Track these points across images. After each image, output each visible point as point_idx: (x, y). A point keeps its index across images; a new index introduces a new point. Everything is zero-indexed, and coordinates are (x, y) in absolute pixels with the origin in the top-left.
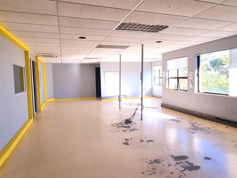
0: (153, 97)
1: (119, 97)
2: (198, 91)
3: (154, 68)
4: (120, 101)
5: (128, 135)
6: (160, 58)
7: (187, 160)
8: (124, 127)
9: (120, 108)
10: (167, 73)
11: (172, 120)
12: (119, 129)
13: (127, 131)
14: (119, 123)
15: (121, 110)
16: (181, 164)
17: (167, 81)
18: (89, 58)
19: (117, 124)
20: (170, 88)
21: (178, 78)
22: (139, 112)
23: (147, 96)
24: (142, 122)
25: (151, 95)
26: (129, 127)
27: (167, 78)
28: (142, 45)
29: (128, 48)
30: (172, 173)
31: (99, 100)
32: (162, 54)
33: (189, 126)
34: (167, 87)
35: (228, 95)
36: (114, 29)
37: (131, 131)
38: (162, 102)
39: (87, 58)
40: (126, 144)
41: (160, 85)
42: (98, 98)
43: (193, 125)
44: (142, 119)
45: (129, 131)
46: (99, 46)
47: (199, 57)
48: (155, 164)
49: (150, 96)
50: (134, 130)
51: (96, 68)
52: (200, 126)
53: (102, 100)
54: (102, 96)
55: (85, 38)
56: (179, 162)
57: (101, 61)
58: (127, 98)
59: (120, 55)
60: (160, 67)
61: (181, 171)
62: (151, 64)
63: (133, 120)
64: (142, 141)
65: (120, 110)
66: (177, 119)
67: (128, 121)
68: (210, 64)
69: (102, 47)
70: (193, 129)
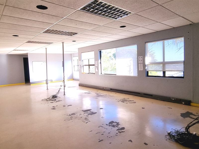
0: (73, 80)
1: (47, 81)
2: (101, 74)
3: (74, 58)
4: (47, 83)
5: (55, 104)
6: (77, 51)
7: (91, 111)
8: (52, 100)
9: (47, 89)
10: (82, 62)
11: (85, 93)
12: (48, 102)
13: (54, 103)
14: (48, 98)
15: (49, 90)
16: (87, 113)
17: (82, 68)
18: (18, 50)
19: (46, 99)
20: (84, 72)
21: (89, 65)
22: (62, 90)
23: (69, 80)
24: (65, 96)
25: (72, 78)
26: (55, 100)
27: (82, 65)
28: (63, 43)
29: (52, 44)
30: (81, 117)
31: (28, 85)
32: (78, 48)
33: (95, 95)
34: (82, 72)
35: (116, 75)
36: (42, 32)
37: (56, 102)
38: (79, 83)
39: (16, 50)
40: (54, 109)
41: (78, 71)
42: (27, 84)
43: (97, 94)
44: (64, 95)
45: (55, 102)
46: (29, 42)
47: (100, 51)
48: (72, 116)
49: (71, 80)
50: (59, 101)
51: (23, 58)
52: (101, 94)
53: (31, 85)
54: (31, 81)
55: (18, 36)
56: (86, 112)
57: (29, 53)
58: (53, 82)
59: (46, 48)
60: (77, 58)
61: (86, 116)
62: (71, 55)
63: (58, 95)
64: (64, 106)
65: (47, 91)
66: (88, 92)
67: (54, 97)
68: (113, 56)
69: (31, 43)
70: (97, 96)
